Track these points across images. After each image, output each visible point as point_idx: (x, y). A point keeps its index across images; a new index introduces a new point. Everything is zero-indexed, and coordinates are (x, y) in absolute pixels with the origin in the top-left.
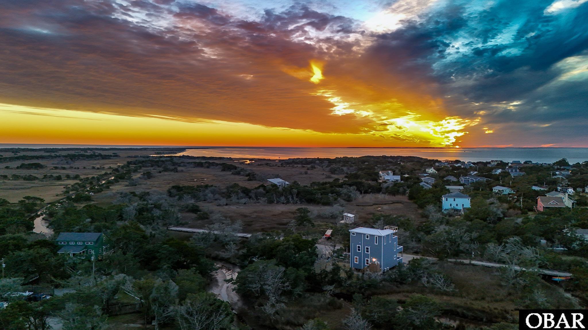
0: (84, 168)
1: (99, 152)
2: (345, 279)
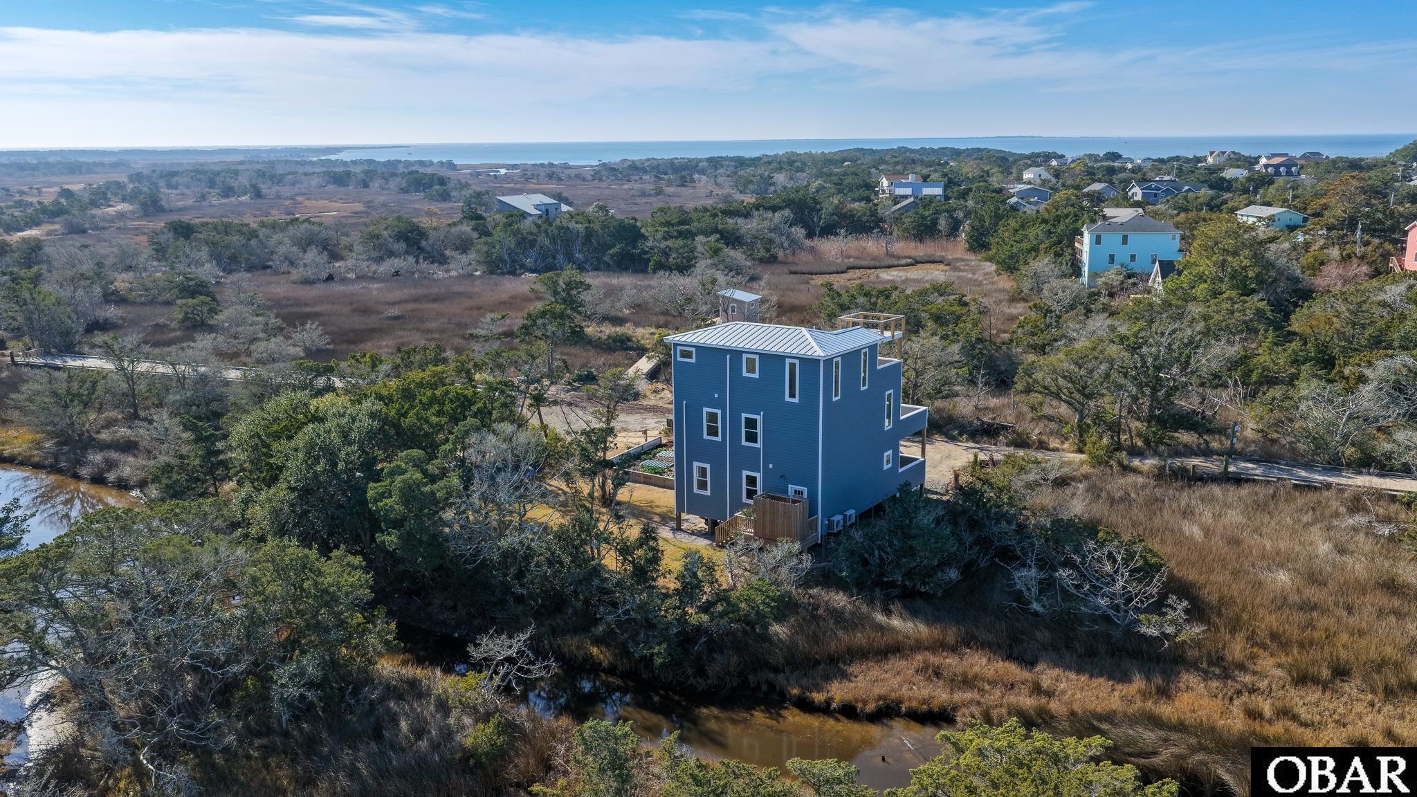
2: (619, 584)
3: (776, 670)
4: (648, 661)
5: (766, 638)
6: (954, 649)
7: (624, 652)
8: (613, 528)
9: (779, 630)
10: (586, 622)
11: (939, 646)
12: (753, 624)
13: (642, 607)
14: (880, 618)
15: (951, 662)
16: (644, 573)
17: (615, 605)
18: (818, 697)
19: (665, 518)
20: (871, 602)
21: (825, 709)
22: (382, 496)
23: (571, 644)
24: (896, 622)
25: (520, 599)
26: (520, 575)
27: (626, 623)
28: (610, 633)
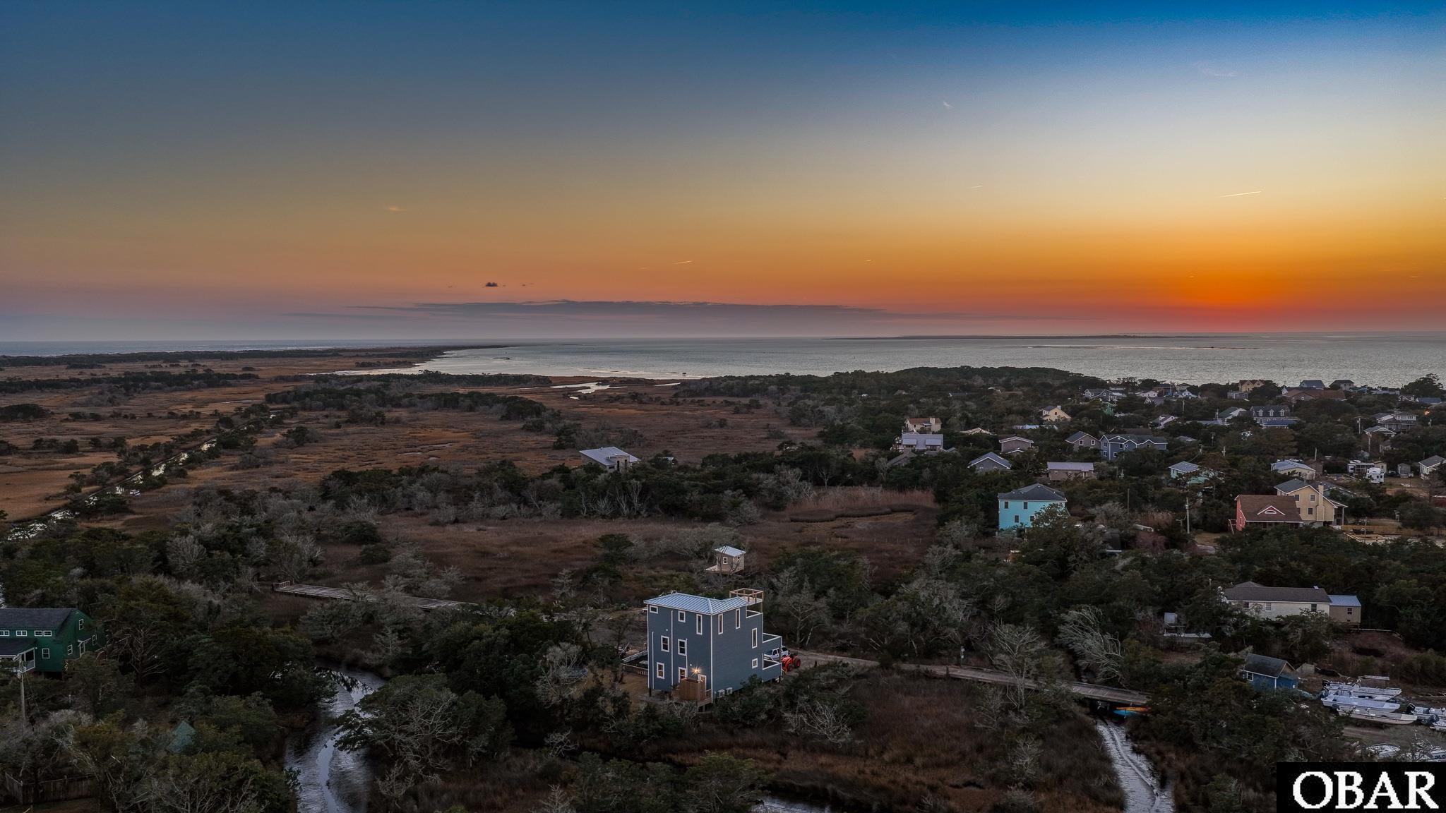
0: (150, 415)
1: (208, 363)
2: (611, 717)
6: (754, 749)
10: (596, 733)
11: (745, 747)
13: (619, 726)
15: (750, 752)
16: (622, 711)
17: (608, 726)
23: (589, 741)
27: (613, 734)
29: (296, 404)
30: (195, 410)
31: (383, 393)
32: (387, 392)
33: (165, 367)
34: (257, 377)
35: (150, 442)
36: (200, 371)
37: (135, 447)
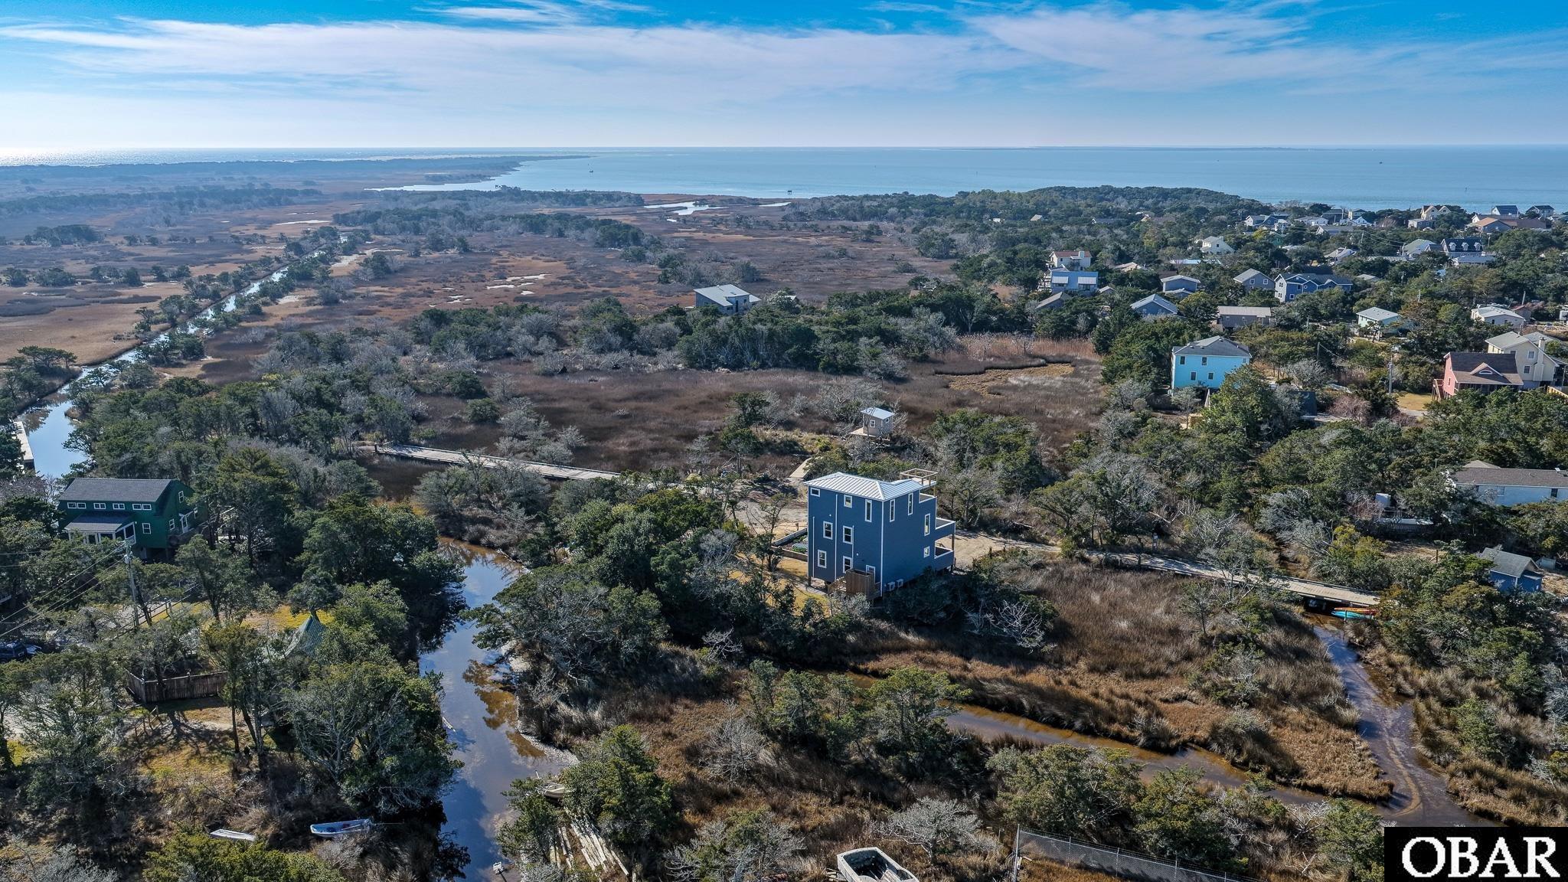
1: (265, 176)
2: (774, 613)
3: (846, 655)
4: (785, 648)
5: (844, 641)
6: (934, 650)
7: (774, 643)
8: (772, 585)
9: (851, 638)
10: (757, 630)
11: (924, 649)
12: (839, 634)
13: (783, 624)
14: (903, 635)
15: (930, 656)
16: (786, 608)
17: (771, 622)
18: (862, 667)
19: (802, 580)
20: (899, 627)
21: (865, 673)
22: (658, 565)
23: (750, 640)
24: (911, 638)
25: (725, 618)
26: (725, 606)
27: (777, 632)
28: (768, 636)
29: (369, 227)
30: (260, 233)
31: (461, 214)
32: (467, 213)
33: (219, 181)
34: (320, 193)
35: (217, 271)
36: (258, 186)
37: (201, 278)
